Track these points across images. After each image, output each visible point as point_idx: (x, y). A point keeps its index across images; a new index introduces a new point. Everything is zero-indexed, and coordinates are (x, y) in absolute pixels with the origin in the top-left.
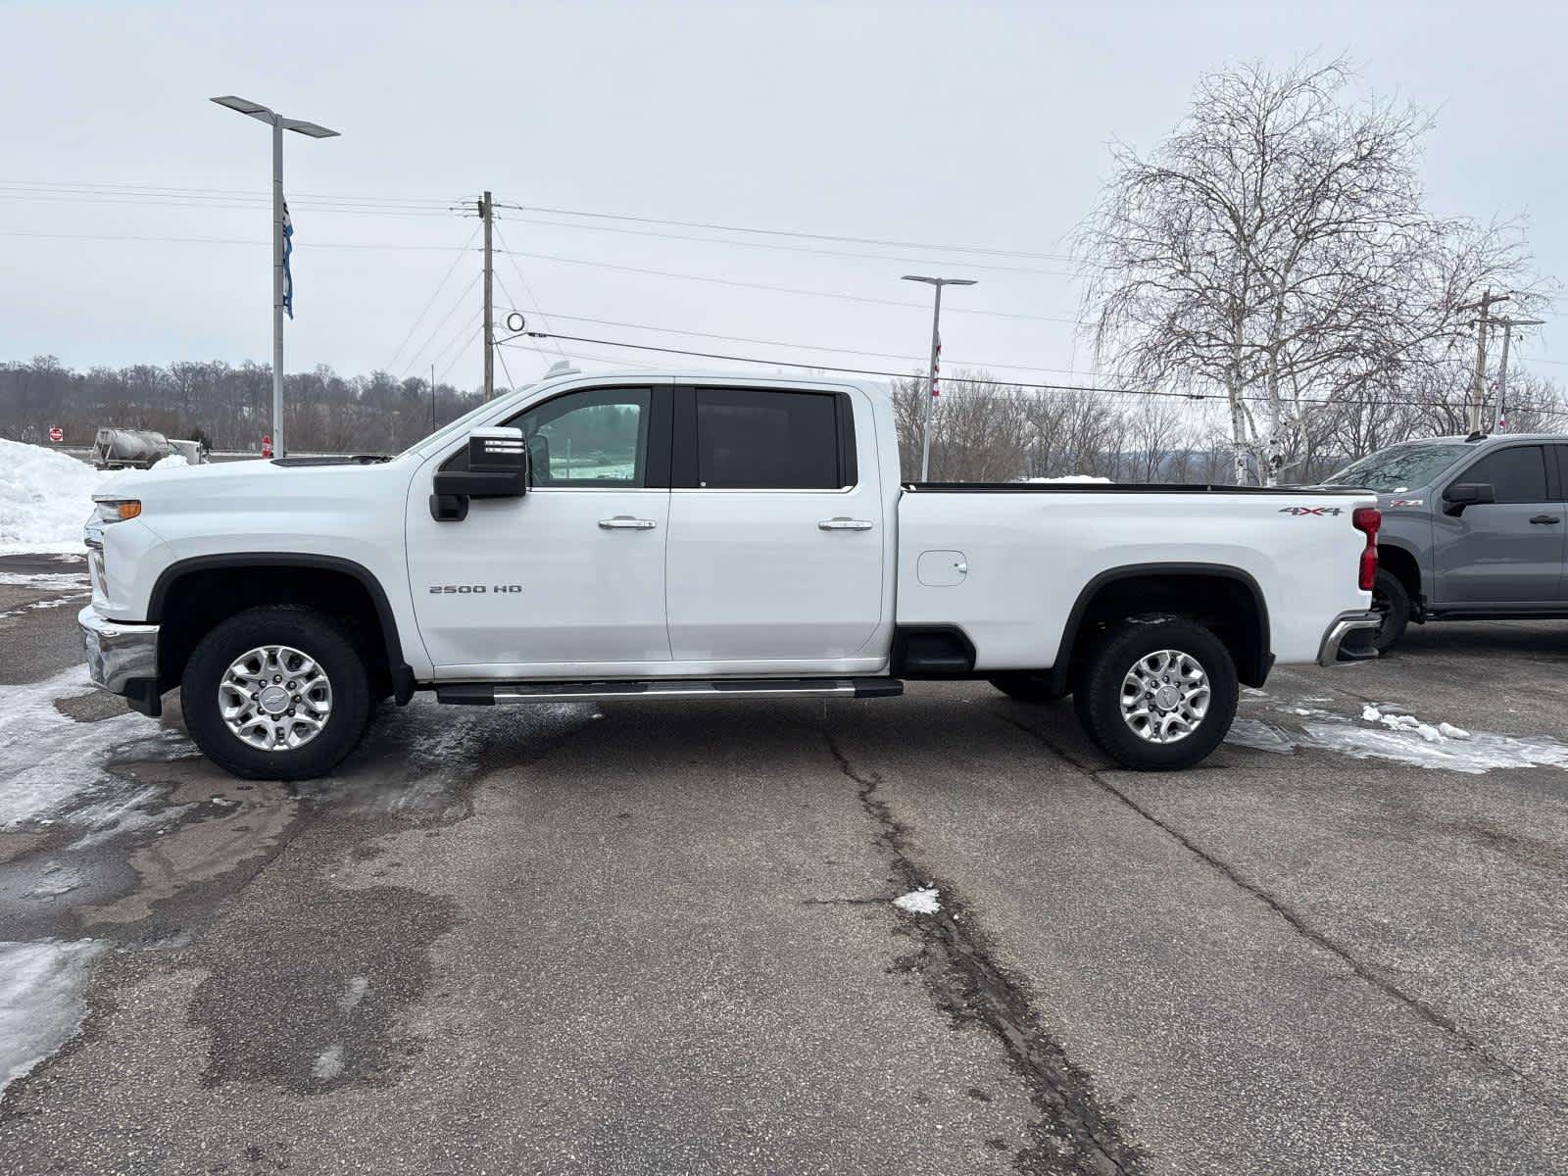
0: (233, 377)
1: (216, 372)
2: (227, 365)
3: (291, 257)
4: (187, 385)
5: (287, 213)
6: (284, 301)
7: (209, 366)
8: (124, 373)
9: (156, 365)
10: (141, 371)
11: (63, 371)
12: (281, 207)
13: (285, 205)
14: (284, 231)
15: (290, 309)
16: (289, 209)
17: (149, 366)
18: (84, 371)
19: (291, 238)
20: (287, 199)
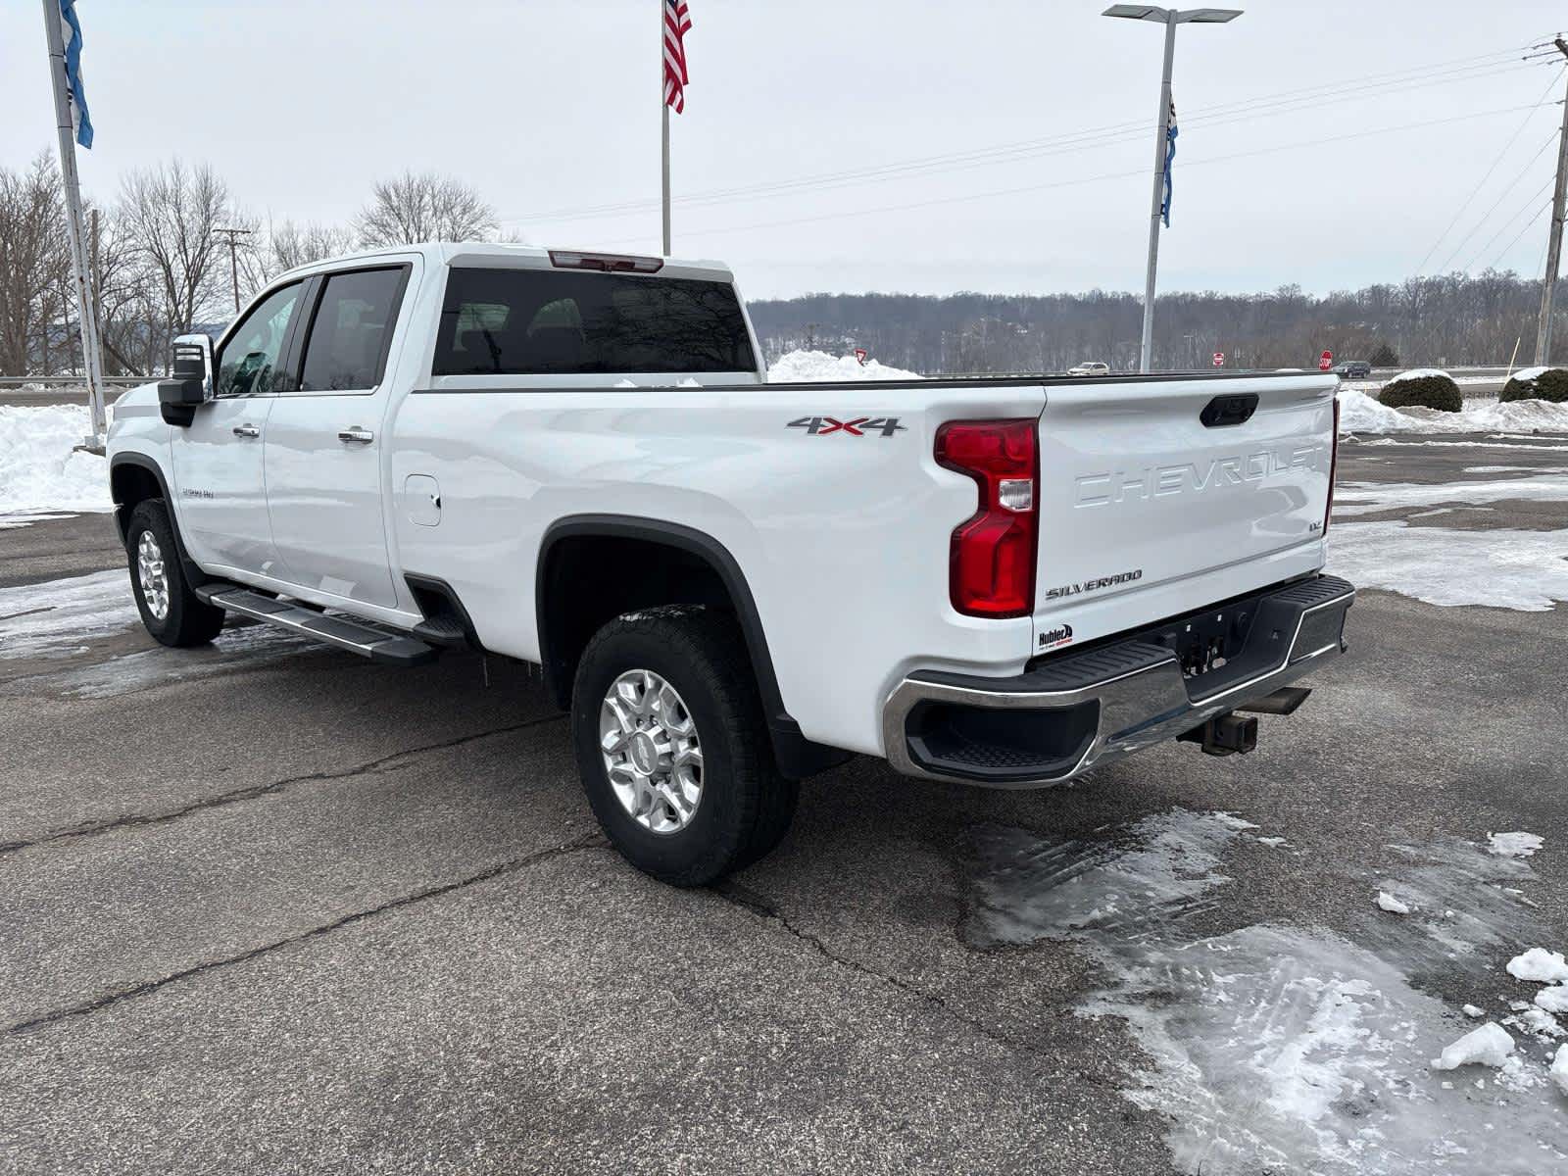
0: (1471, 287)
1: (1453, 284)
2: (1466, 276)
3: (1173, 162)
4: (1418, 300)
5: (1174, 115)
6: (1162, 210)
7: (1447, 278)
8: (1361, 295)
9: (1392, 283)
10: (1377, 291)
11: (1304, 297)
12: (1168, 108)
13: (1172, 106)
14: (1169, 134)
15: (1167, 217)
16: (1176, 110)
17: (1384, 284)
18: (1321, 296)
19: (1176, 140)
20: (1175, 101)
